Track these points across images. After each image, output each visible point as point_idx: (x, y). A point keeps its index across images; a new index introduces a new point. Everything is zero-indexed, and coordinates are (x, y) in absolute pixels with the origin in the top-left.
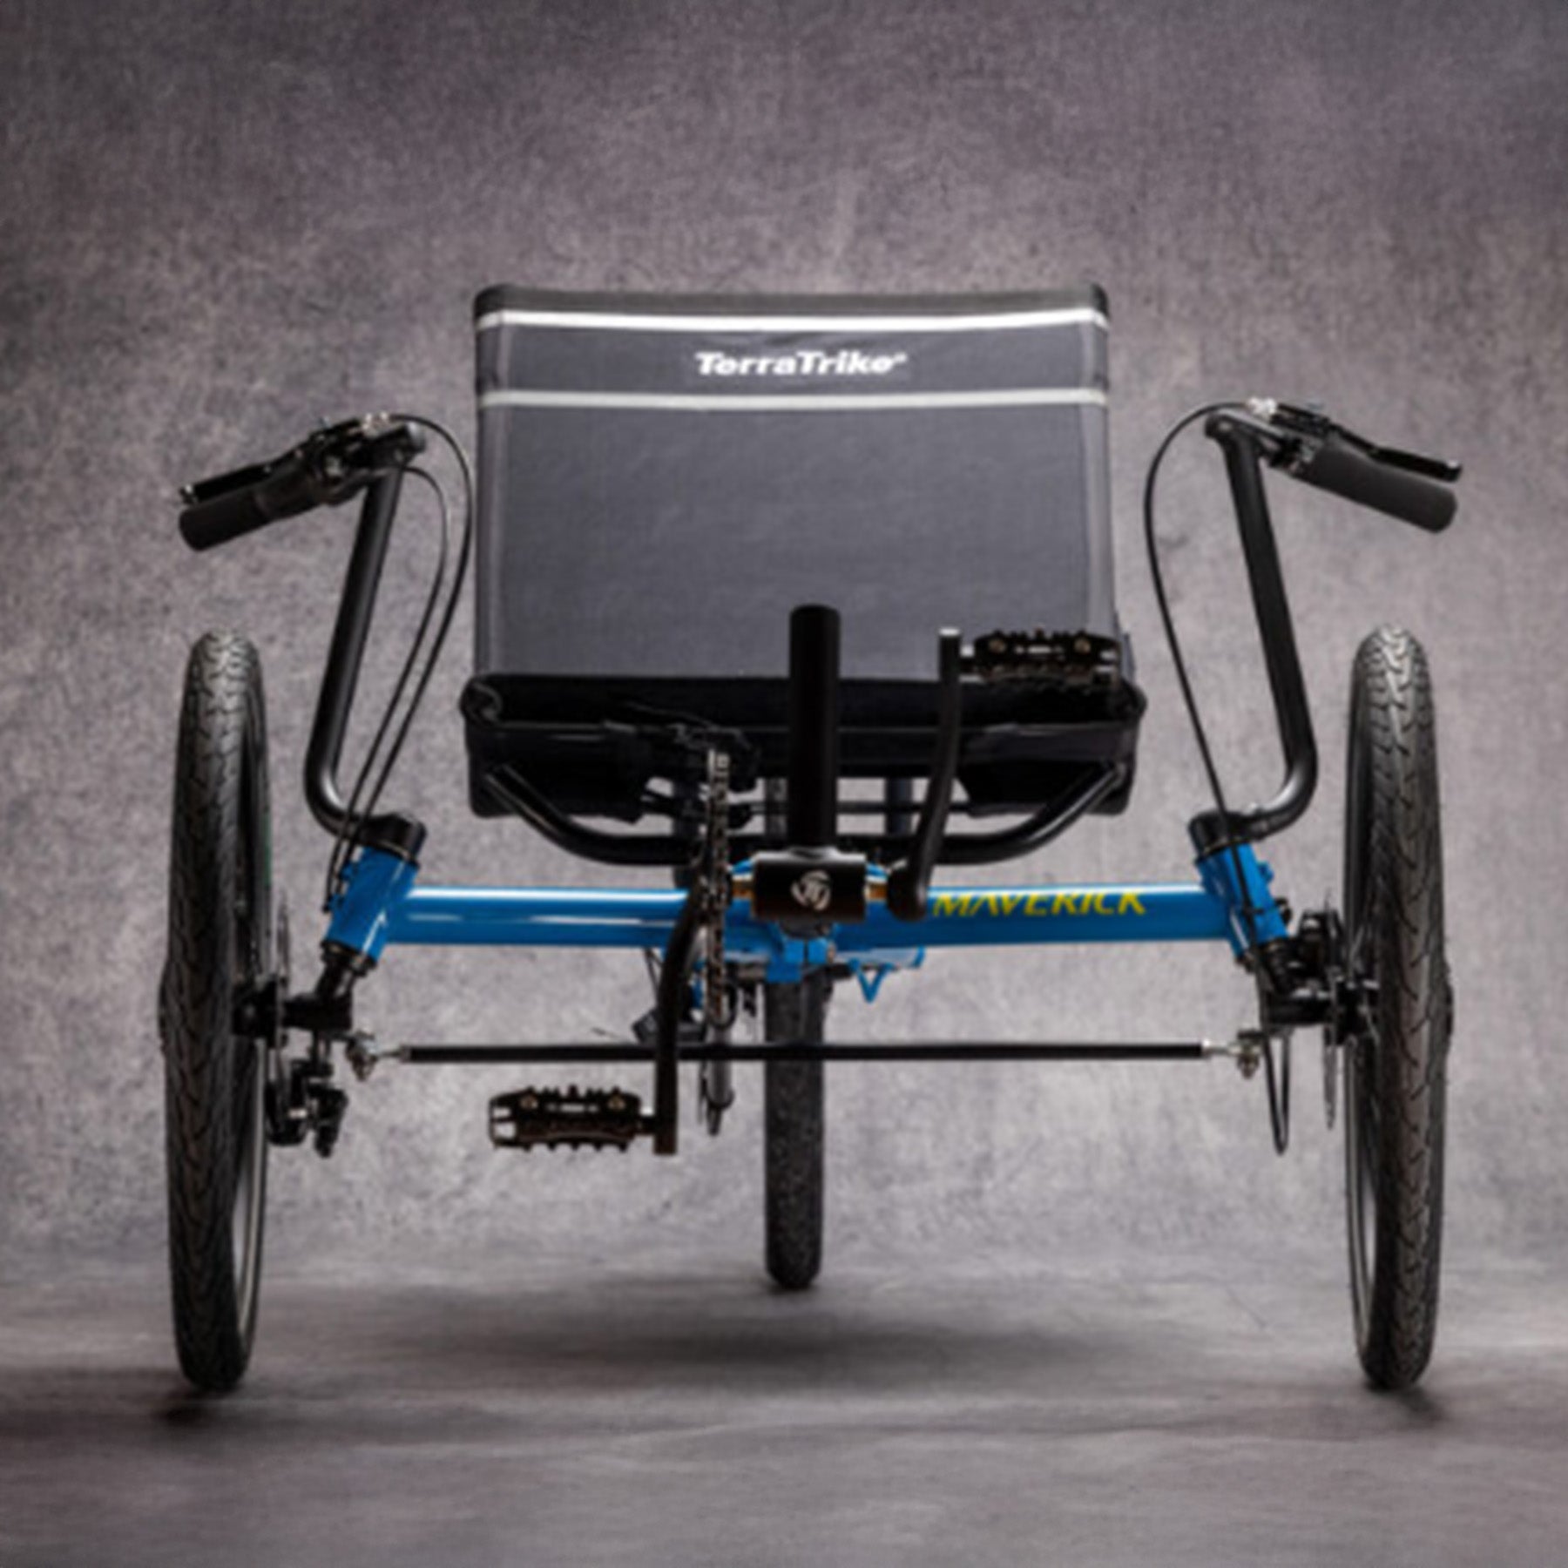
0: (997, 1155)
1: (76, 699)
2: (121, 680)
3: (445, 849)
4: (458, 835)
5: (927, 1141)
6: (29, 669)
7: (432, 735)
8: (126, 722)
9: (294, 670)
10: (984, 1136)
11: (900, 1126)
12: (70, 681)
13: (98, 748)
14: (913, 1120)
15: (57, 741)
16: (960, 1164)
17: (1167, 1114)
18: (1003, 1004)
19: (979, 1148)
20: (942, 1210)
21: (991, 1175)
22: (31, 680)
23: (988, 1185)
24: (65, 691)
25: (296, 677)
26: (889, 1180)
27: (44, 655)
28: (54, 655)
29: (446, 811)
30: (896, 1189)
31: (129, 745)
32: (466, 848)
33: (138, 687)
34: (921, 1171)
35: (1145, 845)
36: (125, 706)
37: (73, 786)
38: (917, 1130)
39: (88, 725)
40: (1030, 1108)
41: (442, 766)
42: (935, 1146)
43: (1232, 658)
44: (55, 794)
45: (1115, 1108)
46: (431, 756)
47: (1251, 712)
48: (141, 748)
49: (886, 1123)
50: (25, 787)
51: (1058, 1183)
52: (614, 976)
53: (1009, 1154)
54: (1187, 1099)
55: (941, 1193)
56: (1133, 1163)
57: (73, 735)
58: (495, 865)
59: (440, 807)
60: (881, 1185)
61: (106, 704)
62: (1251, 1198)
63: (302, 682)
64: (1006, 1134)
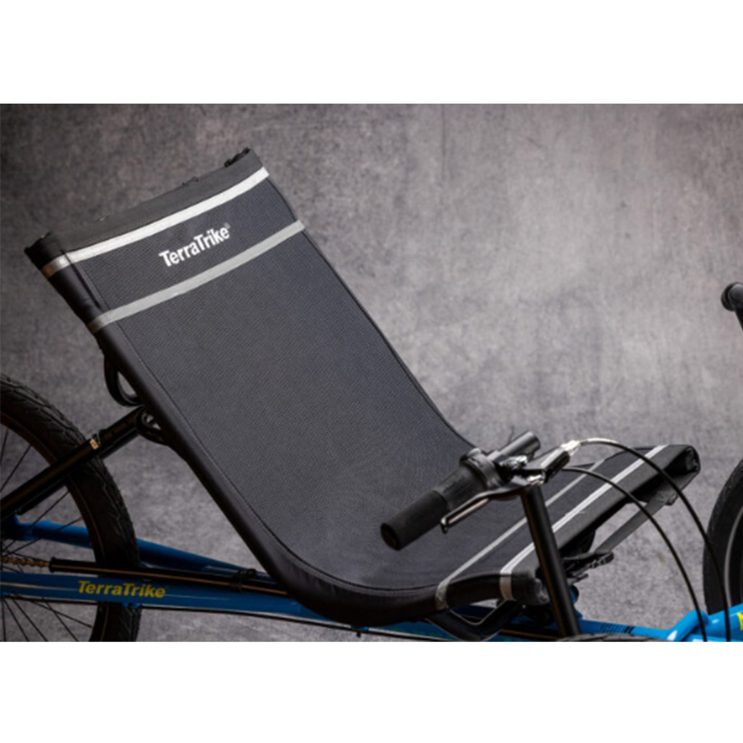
0: (602, 389)
1: (148, 140)
2: (171, 131)
3: (330, 219)
4: (337, 212)
5: (567, 380)
6: (126, 124)
7: (324, 161)
8: (173, 152)
9: (256, 125)
10: (595, 378)
11: (554, 371)
12: (145, 130)
13: (160, 165)
14: (561, 368)
15: (140, 162)
16: (584, 395)
17: (685, 366)
18: (605, 303)
19: (592, 384)
20: (576, 424)
21: (600, 402)
22: (126, 130)
23: (598, 408)
24: (143, 135)
25: (257, 129)
26: (548, 405)
27: (132, 117)
28: (137, 117)
29: (331, 200)
30: (552, 410)
31: (175, 164)
32: (340, 219)
33: (179, 134)
34: (564, 400)
35: (675, 218)
36: (172, 144)
37: (147, 185)
38: (563, 374)
39: (154, 153)
40: (618, 362)
41: (329, 176)
42: (571, 383)
43: (719, 120)
44: (138, 189)
45: (659, 362)
46: (324, 172)
47: (728, 149)
48: (181, 165)
49: (547, 370)
50: (124, 185)
51: (632, 408)
52: (414, 286)
53: (608, 389)
54: (695, 358)
55: (575, 413)
56: (669, 396)
57: (147, 158)
58: (355, 228)
59: (328, 198)
60: (545, 406)
61: (163, 143)
62: (728, 420)
63: (260, 132)
64: (606, 377)
